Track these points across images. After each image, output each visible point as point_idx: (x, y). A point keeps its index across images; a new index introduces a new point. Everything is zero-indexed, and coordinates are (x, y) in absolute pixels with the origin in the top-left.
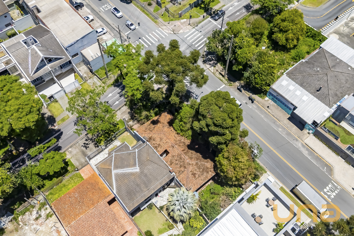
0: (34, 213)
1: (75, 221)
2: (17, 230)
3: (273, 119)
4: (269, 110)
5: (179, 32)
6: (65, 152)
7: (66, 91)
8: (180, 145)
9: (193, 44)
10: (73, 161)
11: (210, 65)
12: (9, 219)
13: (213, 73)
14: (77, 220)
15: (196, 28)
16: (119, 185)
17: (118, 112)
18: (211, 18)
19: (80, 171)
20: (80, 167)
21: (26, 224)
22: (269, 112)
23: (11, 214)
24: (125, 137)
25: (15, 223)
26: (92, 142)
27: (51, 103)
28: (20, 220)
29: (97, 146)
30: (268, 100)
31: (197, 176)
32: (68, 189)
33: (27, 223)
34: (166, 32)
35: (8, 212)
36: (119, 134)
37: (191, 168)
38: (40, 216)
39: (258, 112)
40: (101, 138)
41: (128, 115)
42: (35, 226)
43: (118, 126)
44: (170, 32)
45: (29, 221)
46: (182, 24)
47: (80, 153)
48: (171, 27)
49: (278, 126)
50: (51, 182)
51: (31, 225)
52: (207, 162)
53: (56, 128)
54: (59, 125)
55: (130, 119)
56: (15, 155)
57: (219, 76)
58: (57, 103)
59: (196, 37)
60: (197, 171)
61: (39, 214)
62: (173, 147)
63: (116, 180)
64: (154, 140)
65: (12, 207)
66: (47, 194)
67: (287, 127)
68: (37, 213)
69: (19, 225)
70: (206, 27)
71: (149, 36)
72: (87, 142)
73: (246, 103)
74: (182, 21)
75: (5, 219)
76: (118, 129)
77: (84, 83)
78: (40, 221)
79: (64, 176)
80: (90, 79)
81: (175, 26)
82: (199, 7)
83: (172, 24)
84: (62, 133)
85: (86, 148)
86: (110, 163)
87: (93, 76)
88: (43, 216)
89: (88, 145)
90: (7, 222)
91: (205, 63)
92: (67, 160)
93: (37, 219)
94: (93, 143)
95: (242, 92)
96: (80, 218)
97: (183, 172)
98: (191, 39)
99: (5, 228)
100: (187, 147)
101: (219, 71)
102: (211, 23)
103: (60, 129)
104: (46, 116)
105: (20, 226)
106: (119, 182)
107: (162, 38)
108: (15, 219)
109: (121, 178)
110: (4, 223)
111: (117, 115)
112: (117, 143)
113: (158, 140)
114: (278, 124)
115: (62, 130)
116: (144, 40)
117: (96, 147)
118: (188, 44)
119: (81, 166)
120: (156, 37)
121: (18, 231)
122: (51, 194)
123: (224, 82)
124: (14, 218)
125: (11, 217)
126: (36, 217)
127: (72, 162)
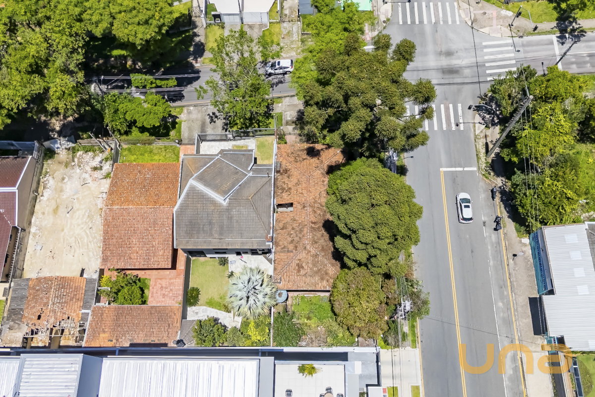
0: (98, 159)
1: (119, 207)
2: (67, 165)
3: (504, 281)
4: (511, 261)
5: (481, 28)
6: (184, 106)
7: (244, 20)
8: (315, 212)
9: (487, 65)
10: (184, 128)
11: (483, 119)
12: (68, 145)
13: (476, 137)
14: (122, 207)
15: (517, 39)
16: (186, 205)
17: (288, 99)
18: (557, 37)
19: (182, 147)
20: (186, 142)
21: (80, 166)
22: (508, 265)
23: (74, 140)
24: (267, 143)
25: (71, 156)
26: (224, 119)
27: (215, 25)
28: (78, 156)
29: (226, 128)
30: (525, 245)
31: (302, 272)
32: (152, 160)
33: (82, 165)
34: (460, 16)
35: (73, 136)
36: (263, 133)
37: (303, 255)
38: (101, 168)
39: (490, 252)
40: (238, 121)
41: (296, 114)
42: (87, 176)
43: (271, 120)
44: (467, 19)
45: (86, 165)
46: (499, 17)
47: (199, 123)
48: (475, 12)
49: (502, 297)
50: (140, 134)
51: (85, 171)
52: (333, 265)
53: (197, 65)
54: (203, 63)
55: (293, 122)
56: (127, 68)
57: (480, 148)
58: (222, 30)
59: (500, 56)
60: (308, 267)
61: (102, 165)
62: (304, 207)
63: (188, 195)
64: (288, 177)
65: (81, 133)
66: (125, 146)
67: (517, 310)
68: (101, 162)
69: (73, 161)
70: (534, 48)
71: (428, 7)
72: (217, 114)
73: (484, 223)
74: (504, 12)
75: (64, 142)
76: (268, 125)
77: (277, 23)
78: (98, 174)
79: (159, 139)
80: (289, 21)
81: (485, 13)
82: (555, 4)
83: (481, 9)
84: (198, 78)
85: (212, 121)
86: (201, 166)
87: (296, 20)
88: (103, 171)
89: (216, 119)
90: (63, 147)
91: (478, 111)
92: (177, 120)
93: (95, 169)
94: (224, 121)
95: (493, 200)
96: (128, 207)
97: (288, 251)
98: (492, 54)
99: (57, 154)
100: (323, 222)
101: (489, 140)
102: (550, 47)
103: (200, 71)
104: (197, 39)
105: (73, 164)
106: (190, 200)
107: (446, 22)
108: (74, 150)
109: (195, 197)
110: (59, 146)
111: (282, 103)
112: (250, 143)
113: (294, 180)
114: (505, 293)
115: (201, 74)
116: (414, 7)
117: (223, 128)
118: (479, 59)
119: (189, 141)
120: (437, 16)
121: (67, 168)
122: (129, 150)
123: (480, 162)
124: (74, 148)
125: (71, 145)
126: (96, 166)
127: (182, 128)
